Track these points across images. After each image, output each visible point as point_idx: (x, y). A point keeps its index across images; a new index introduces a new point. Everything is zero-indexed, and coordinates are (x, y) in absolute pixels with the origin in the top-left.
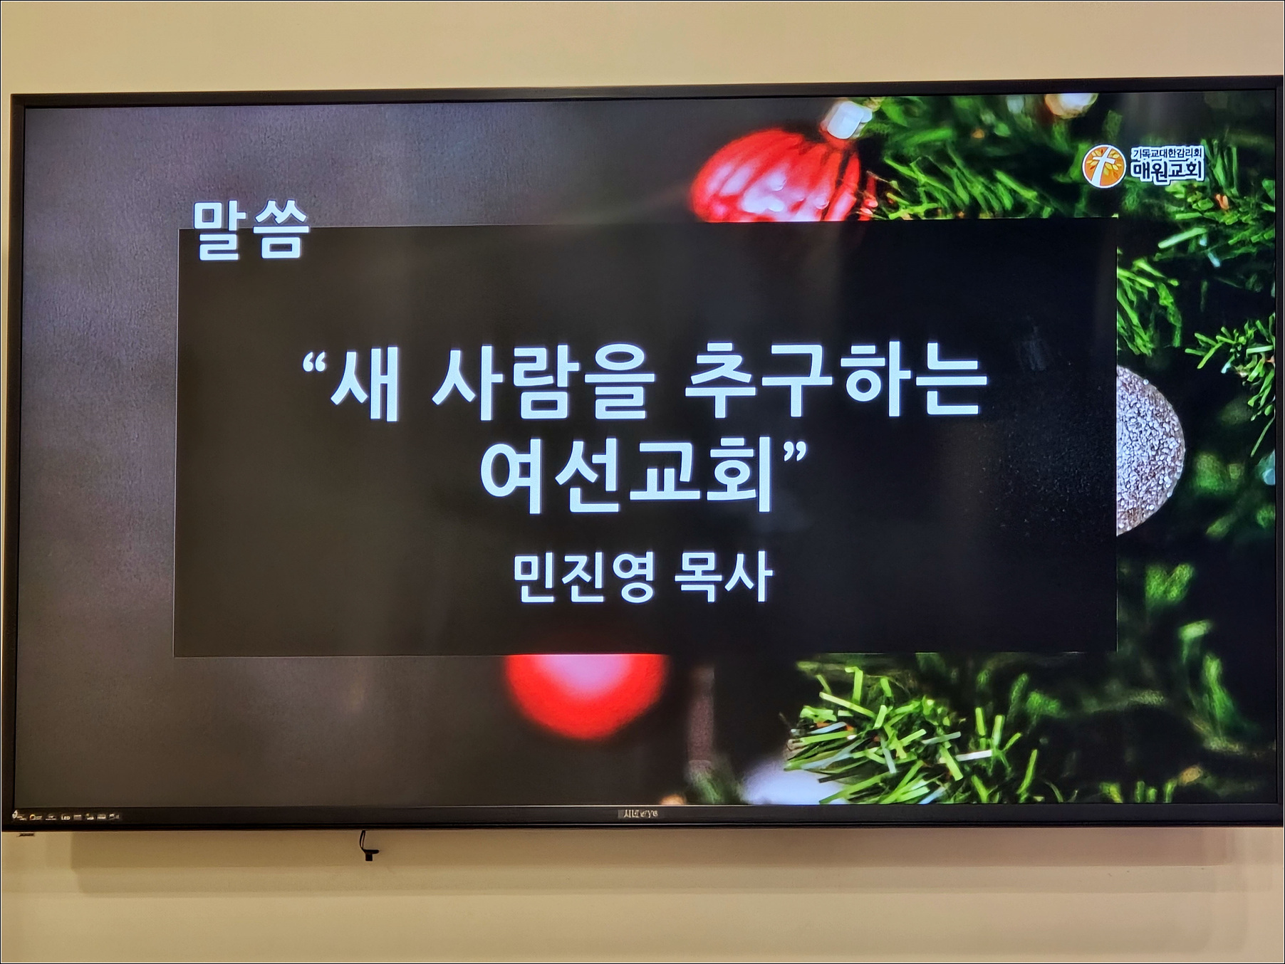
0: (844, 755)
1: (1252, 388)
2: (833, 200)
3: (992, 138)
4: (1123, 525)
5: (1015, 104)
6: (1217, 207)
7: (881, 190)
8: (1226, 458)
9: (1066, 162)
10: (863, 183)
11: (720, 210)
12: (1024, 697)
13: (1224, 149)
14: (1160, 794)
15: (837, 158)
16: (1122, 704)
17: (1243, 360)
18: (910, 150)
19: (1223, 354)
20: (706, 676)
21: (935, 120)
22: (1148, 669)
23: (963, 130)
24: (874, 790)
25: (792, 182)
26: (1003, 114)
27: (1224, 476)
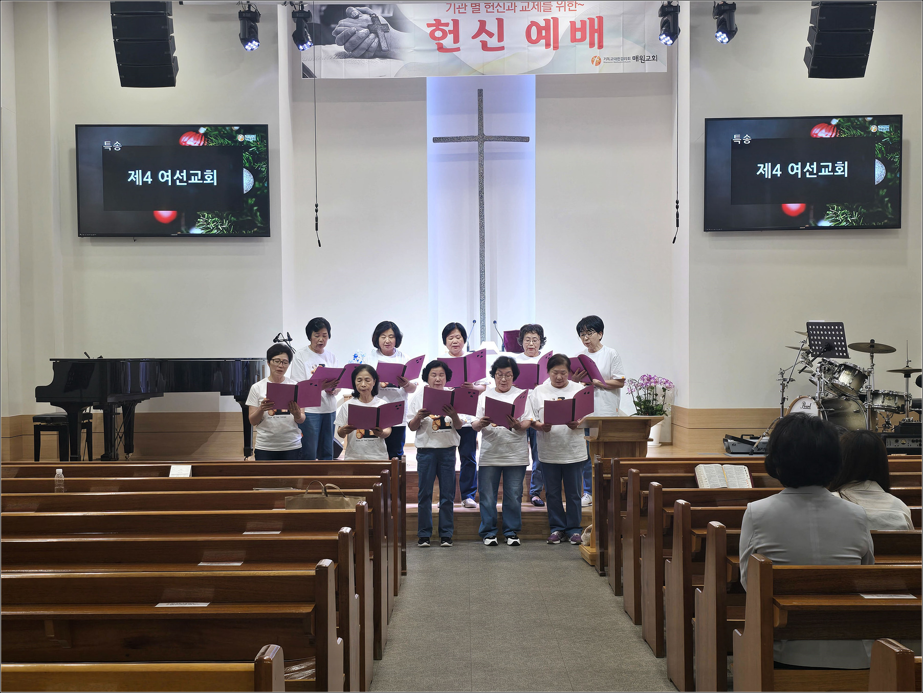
0: (204, 226)
1: (263, 172)
2: (200, 142)
3: (224, 133)
4: (245, 192)
5: (227, 128)
6: (258, 144)
7: (208, 141)
8: (260, 182)
9: (235, 137)
10: (205, 140)
11: (184, 144)
12: (231, 218)
13: (258, 136)
14: (251, 232)
15: (201, 136)
16: (245, 219)
17: (262, 168)
18: (212, 135)
19: (259, 167)
20: (184, 214)
21: (215, 131)
22: (249, 214)
23: (220, 132)
24: (209, 231)
25: (194, 140)
26: (226, 130)
27: (259, 185)
